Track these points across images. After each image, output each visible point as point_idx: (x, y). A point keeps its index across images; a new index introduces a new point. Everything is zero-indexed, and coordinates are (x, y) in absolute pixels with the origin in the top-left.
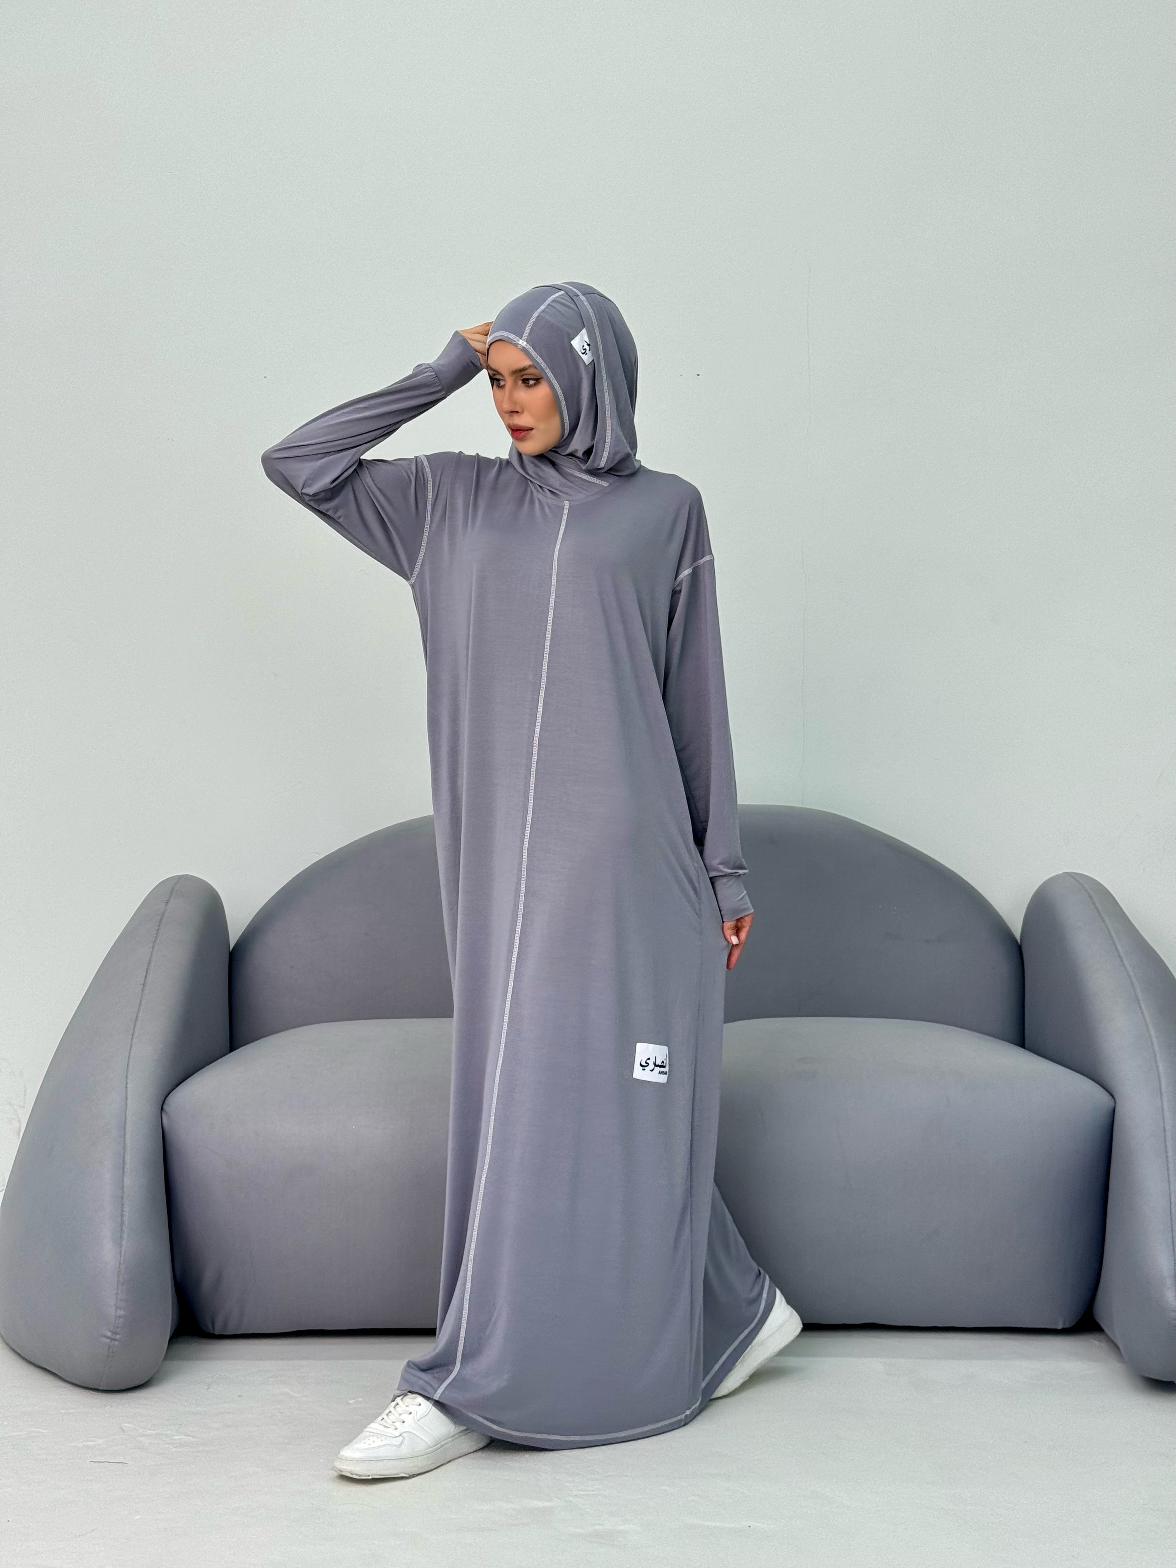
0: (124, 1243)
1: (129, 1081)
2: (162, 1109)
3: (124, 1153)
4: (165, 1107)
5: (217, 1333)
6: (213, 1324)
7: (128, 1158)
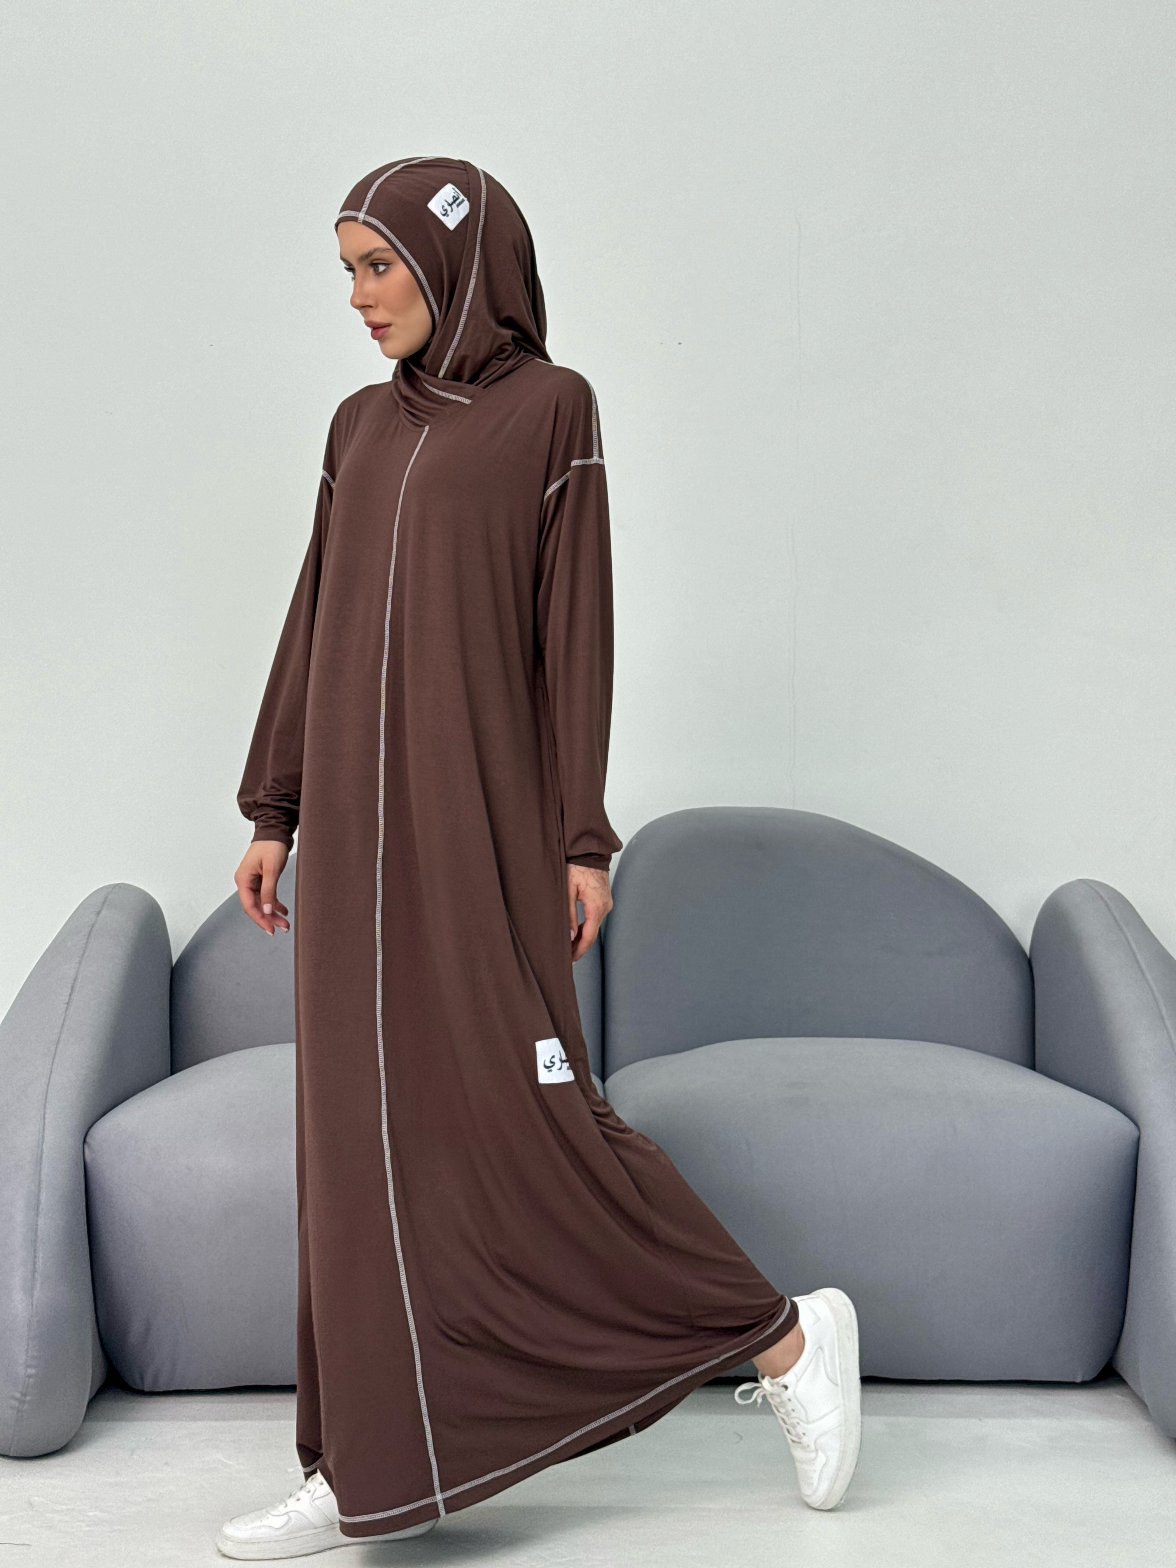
0: (37, 1293)
1: (48, 1111)
2: (84, 1141)
3: (39, 1192)
4: (88, 1139)
5: (146, 1389)
6: (142, 1379)
7: (43, 1197)
